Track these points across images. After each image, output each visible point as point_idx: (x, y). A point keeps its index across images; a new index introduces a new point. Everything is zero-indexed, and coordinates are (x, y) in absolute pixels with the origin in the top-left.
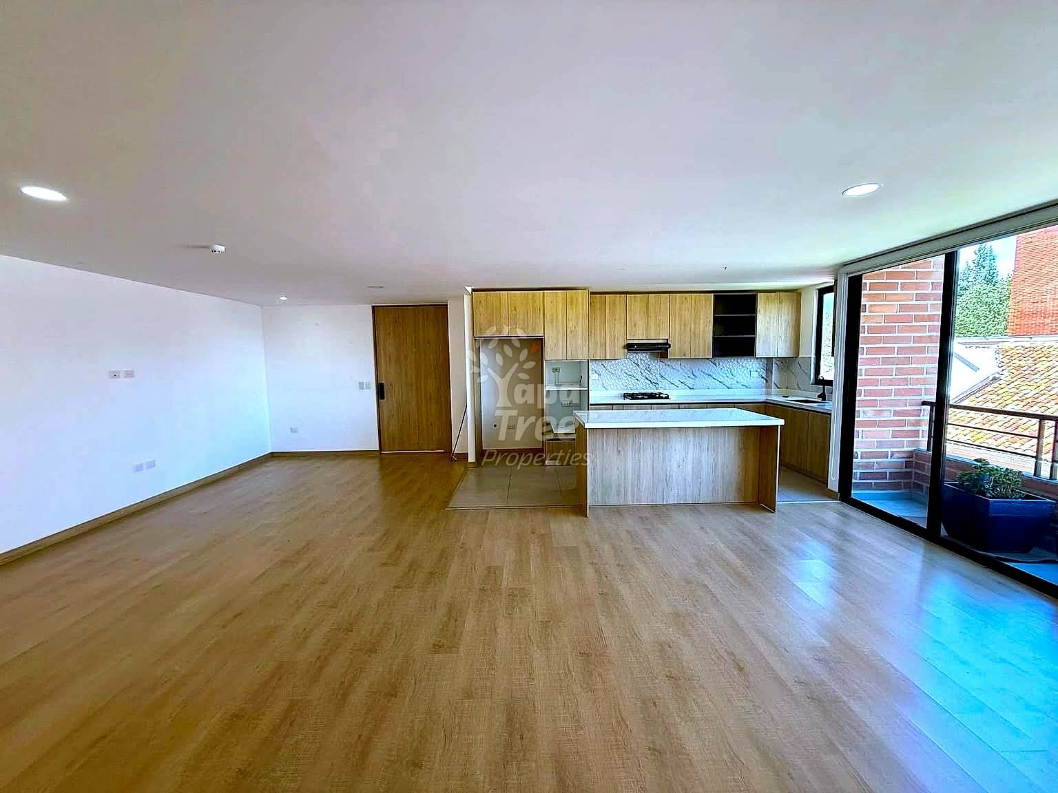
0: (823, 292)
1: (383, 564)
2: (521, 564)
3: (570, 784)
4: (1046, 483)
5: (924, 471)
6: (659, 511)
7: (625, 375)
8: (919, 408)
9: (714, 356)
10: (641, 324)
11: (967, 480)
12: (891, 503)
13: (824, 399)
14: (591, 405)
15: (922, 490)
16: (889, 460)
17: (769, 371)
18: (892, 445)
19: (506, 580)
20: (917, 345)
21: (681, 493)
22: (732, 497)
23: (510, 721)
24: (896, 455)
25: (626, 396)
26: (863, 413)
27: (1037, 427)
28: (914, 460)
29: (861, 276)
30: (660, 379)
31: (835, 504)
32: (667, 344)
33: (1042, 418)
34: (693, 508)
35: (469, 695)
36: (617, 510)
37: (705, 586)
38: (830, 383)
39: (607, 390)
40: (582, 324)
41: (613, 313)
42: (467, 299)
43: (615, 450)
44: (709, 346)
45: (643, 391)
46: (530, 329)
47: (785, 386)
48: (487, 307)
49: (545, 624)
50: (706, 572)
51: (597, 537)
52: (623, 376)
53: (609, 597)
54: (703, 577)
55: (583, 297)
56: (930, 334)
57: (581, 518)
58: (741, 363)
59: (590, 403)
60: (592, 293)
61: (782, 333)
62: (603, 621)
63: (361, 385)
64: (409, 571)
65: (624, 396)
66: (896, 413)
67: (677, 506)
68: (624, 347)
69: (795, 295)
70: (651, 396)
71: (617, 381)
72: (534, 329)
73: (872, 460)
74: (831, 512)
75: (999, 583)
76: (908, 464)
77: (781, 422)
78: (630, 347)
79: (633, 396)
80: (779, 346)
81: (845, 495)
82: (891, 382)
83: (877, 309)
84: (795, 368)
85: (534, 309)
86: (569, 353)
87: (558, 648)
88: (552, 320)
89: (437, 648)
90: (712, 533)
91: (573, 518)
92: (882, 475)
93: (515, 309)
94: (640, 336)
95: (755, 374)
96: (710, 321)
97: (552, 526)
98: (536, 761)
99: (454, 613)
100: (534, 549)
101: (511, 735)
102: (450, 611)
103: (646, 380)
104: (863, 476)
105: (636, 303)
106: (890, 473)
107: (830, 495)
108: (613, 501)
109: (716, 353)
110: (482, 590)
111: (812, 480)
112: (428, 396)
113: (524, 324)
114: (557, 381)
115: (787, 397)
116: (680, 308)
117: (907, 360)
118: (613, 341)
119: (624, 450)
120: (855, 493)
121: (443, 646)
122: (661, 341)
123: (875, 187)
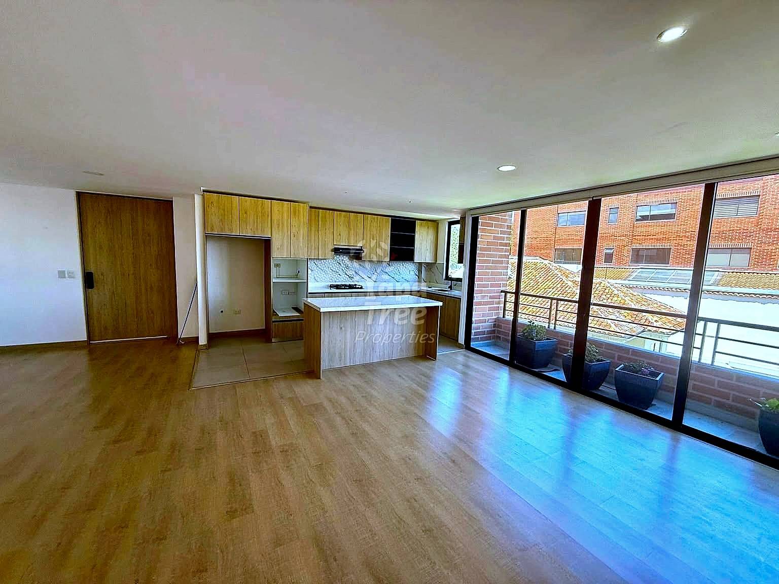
0: (451, 223)
1: (138, 452)
2: (282, 425)
3: (383, 577)
4: (553, 331)
5: (501, 329)
6: (369, 368)
7: (331, 271)
8: (498, 294)
9: (390, 260)
10: (344, 234)
11: (526, 333)
12: (487, 348)
13: (451, 289)
14: (309, 293)
15: (500, 339)
16: (487, 323)
17: (420, 271)
18: (488, 315)
19: (275, 440)
20: (500, 259)
21: (382, 353)
22: (411, 354)
23: (321, 550)
24: (490, 321)
25: (331, 286)
26: (477, 298)
27: (549, 304)
28: (497, 323)
29: (478, 217)
30: (355, 274)
31: (463, 351)
32: (361, 250)
33: (552, 299)
34: (389, 363)
35: (278, 542)
36: (340, 371)
37: (415, 413)
38: (460, 280)
39: (317, 282)
40: (303, 231)
41: (324, 225)
42: (198, 200)
43: (339, 327)
44: (388, 253)
45: (343, 283)
46: (260, 231)
47: (429, 281)
48: (219, 208)
49: (320, 467)
50: (412, 405)
51: (334, 394)
52: (329, 271)
53: (358, 435)
54: (412, 408)
55: (304, 210)
56: (505, 253)
57: (315, 381)
58: (405, 265)
59: (309, 292)
60: (311, 207)
61: (428, 248)
62: (361, 453)
63: (62, 275)
64: (173, 452)
65: (330, 287)
66: (491, 298)
67: (380, 363)
68: (332, 251)
69: (435, 223)
70: (351, 287)
71: (325, 275)
72: (263, 231)
73: (479, 324)
74: (460, 356)
75: (543, 384)
76: (495, 326)
77: (440, 304)
78: (337, 251)
79: (337, 287)
80: (427, 255)
81: (467, 346)
82: (488, 280)
83: (485, 237)
84: (435, 270)
85: (263, 215)
86: (292, 253)
87: (336, 483)
88: (279, 225)
89: (232, 514)
90: (406, 379)
91: (310, 381)
92: (483, 333)
93: (246, 213)
94: (343, 244)
95: (412, 273)
96: (389, 236)
97: (295, 389)
98: (353, 573)
99: (235, 480)
100: (288, 411)
101: (326, 561)
102: (232, 480)
103: (346, 276)
104: (476, 334)
105: (340, 219)
106: (487, 331)
107: (460, 346)
108: (337, 365)
109: (392, 258)
110: (256, 453)
111: (450, 338)
112: (149, 286)
113: (253, 226)
114: (278, 274)
115: (431, 287)
116: (370, 226)
117: (496, 268)
118: (324, 245)
119: (344, 327)
120: (473, 344)
121: (236, 510)
122: (358, 248)
123: (513, 168)
